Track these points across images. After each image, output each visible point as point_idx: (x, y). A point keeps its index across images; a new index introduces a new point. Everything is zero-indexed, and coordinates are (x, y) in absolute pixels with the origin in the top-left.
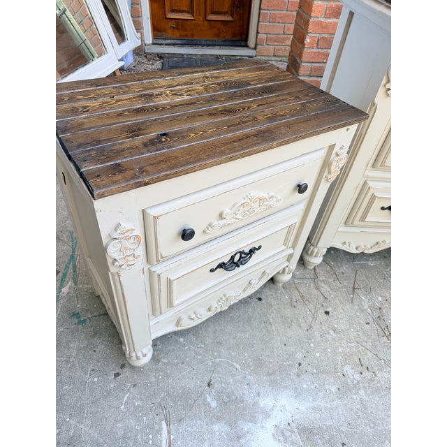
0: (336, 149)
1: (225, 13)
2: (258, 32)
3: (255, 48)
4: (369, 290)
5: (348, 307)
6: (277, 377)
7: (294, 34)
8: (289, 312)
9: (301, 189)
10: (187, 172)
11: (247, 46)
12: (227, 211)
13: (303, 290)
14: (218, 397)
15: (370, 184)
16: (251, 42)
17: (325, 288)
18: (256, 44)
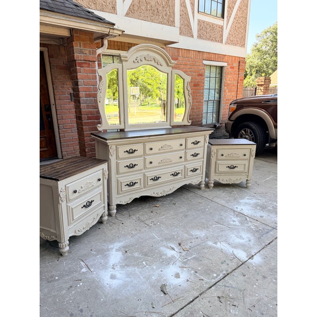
0: (104, 170)
1: (44, 147)
2: (62, 152)
3: (62, 158)
4: (134, 215)
5: (129, 220)
6: (112, 241)
7: (80, 149)
8: (110, 228)
9: (99, 180)
10: (72, 176)
11: (58, 158)
12: (83, 186)
13: (113, 222)
14: (95, 251)
15: (119, 179)
16: (60, 156)
17: (120, 219)
18: (62, 157)
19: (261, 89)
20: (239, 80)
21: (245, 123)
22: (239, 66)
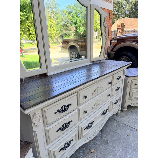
19: (119, 31)
20: (110, 25)
21: (124, 53)
22: (109, 16)
